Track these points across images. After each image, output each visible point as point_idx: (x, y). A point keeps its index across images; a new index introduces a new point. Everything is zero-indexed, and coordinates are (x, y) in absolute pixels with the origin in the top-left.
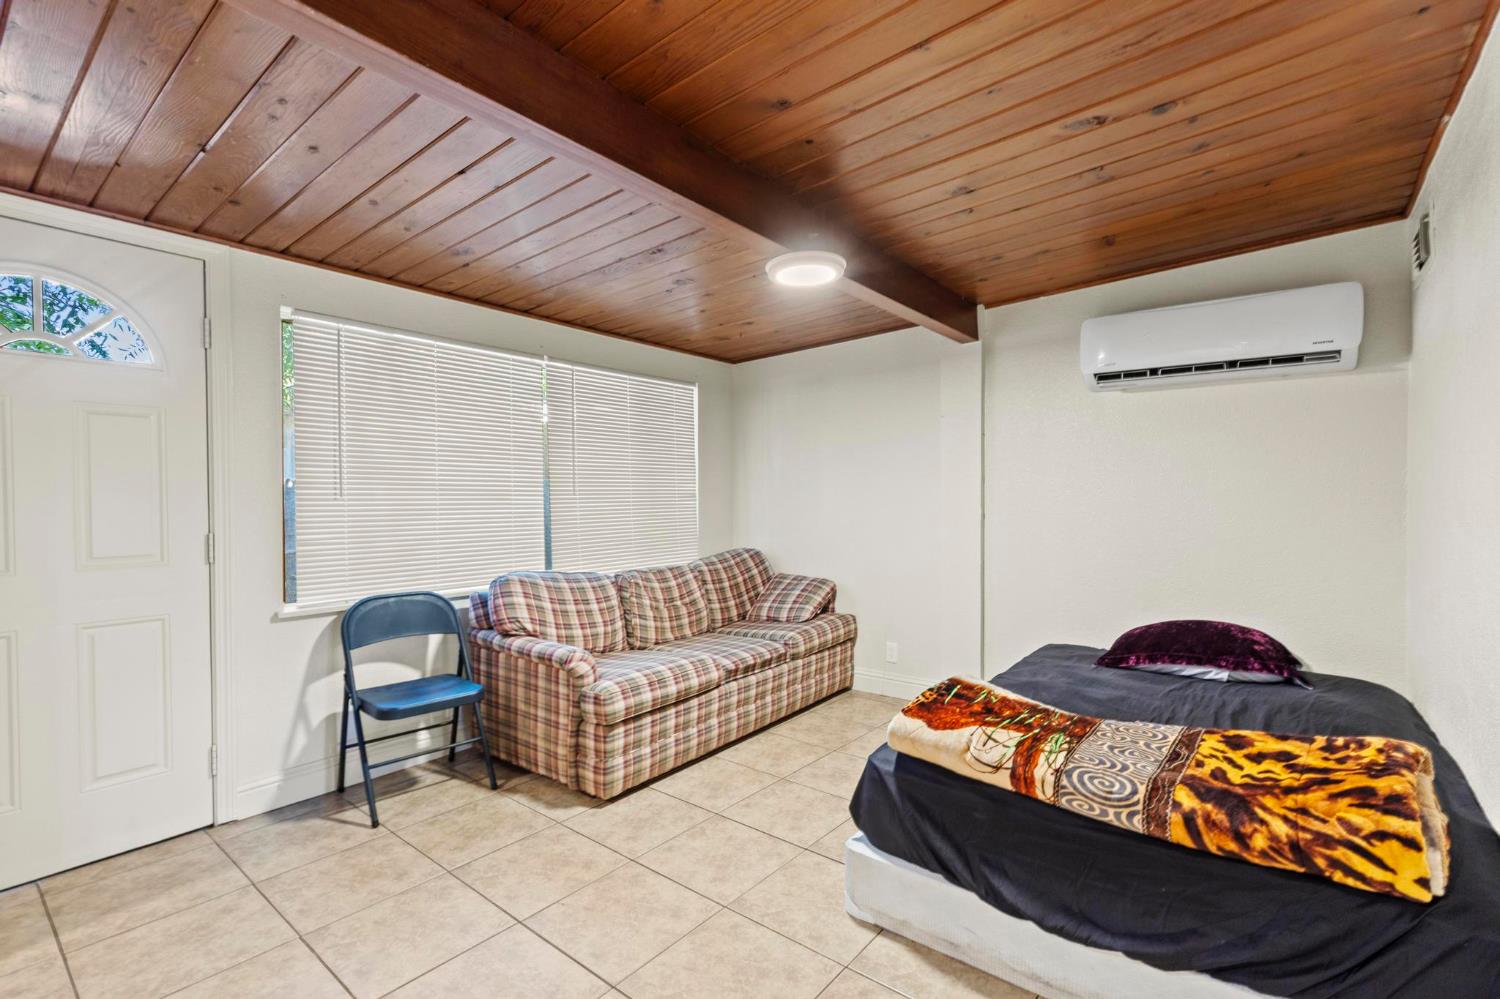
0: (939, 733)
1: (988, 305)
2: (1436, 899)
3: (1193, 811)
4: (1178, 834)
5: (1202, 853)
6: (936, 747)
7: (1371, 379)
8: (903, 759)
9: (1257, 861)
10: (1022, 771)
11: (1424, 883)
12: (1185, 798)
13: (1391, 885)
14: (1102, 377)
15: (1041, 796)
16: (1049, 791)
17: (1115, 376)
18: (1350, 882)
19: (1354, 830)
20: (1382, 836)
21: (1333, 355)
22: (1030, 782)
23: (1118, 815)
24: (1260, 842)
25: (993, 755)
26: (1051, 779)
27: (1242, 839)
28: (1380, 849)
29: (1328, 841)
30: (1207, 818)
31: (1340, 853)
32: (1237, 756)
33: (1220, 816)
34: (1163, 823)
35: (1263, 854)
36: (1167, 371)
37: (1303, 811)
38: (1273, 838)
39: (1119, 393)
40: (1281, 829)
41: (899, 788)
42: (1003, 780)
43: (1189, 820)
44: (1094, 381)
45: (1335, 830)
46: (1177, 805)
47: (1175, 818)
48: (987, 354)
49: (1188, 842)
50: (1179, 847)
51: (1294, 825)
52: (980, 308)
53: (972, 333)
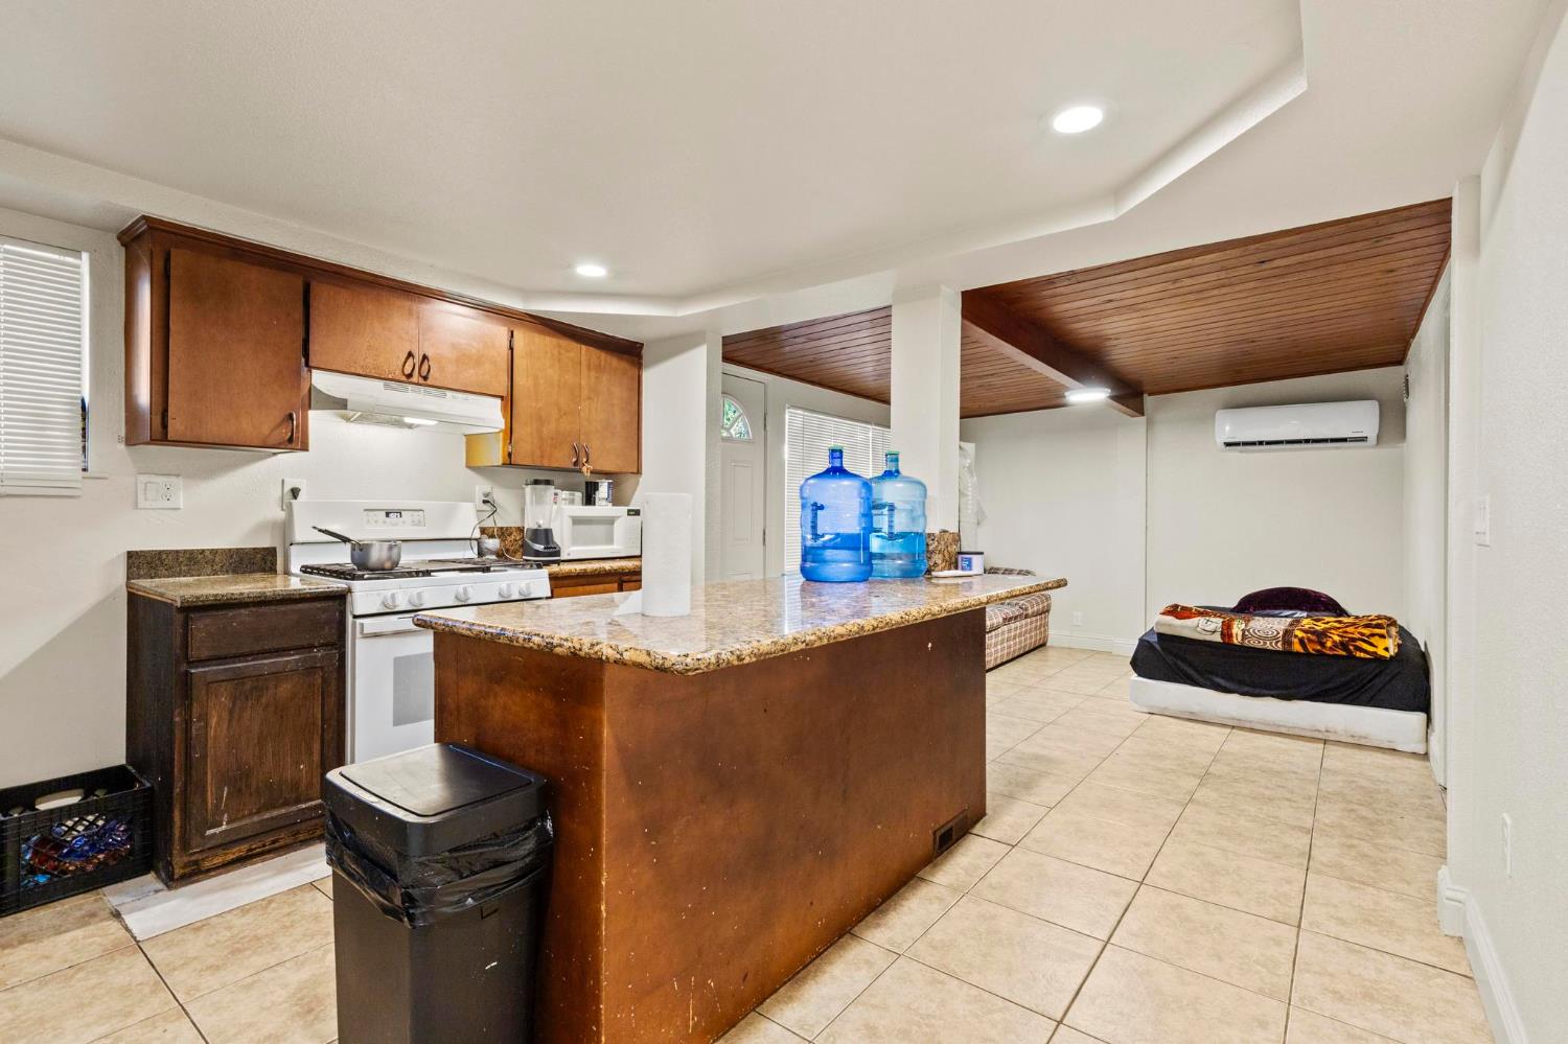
0: (1183, 621)
1: (1150, 394)
2: (1391, 657)
3: (1303, 637)
4: (1297, 647)
5: (1308, 654)
6: (1182, 627)
7: (1385, 452)
8: (1160, 635)
9: (1328, 652)
10: (1226, 631)
11: (1387, 649)
12: (1300, 634)
13: (1376, 653)
14: (1228, 444)
15: (1235, 642)
16: (1240, 638)
17: (1237, 444)
18: (1362, 655)
19: (1362, 634)
20: (1373, 635)
21: (1363, 439)
22: (1230, 636)
23: (1271, 644)
24: (1329, 644)
25: (1211, 627)
26: (1240, 633)
27: (1323, 645)
28: (1372, 640)
29: (1354, 640)
30: (1309, 639)
31: (1359, 643)
32: (1319, 624)
33: (1313, 638)
34: (1290, 644)
35: (1331, 648)
36: (1269, 443)
37: (1346, 632)
38: (1334, 642)
39: (1238, 454)
40: (1337, 638)
41: (1161, 647)
42: (1217, 638)
43: (1301, 641)
44: (1223, 446)
45: (1357, 636)
46: (1296, 636)
47: (1296, 641)
48: (1150, 424)
49: (1302, 651)
50: (1298, 653)
51: (1342, 637)
52: (1145, 396)
53: (1140, 411)
